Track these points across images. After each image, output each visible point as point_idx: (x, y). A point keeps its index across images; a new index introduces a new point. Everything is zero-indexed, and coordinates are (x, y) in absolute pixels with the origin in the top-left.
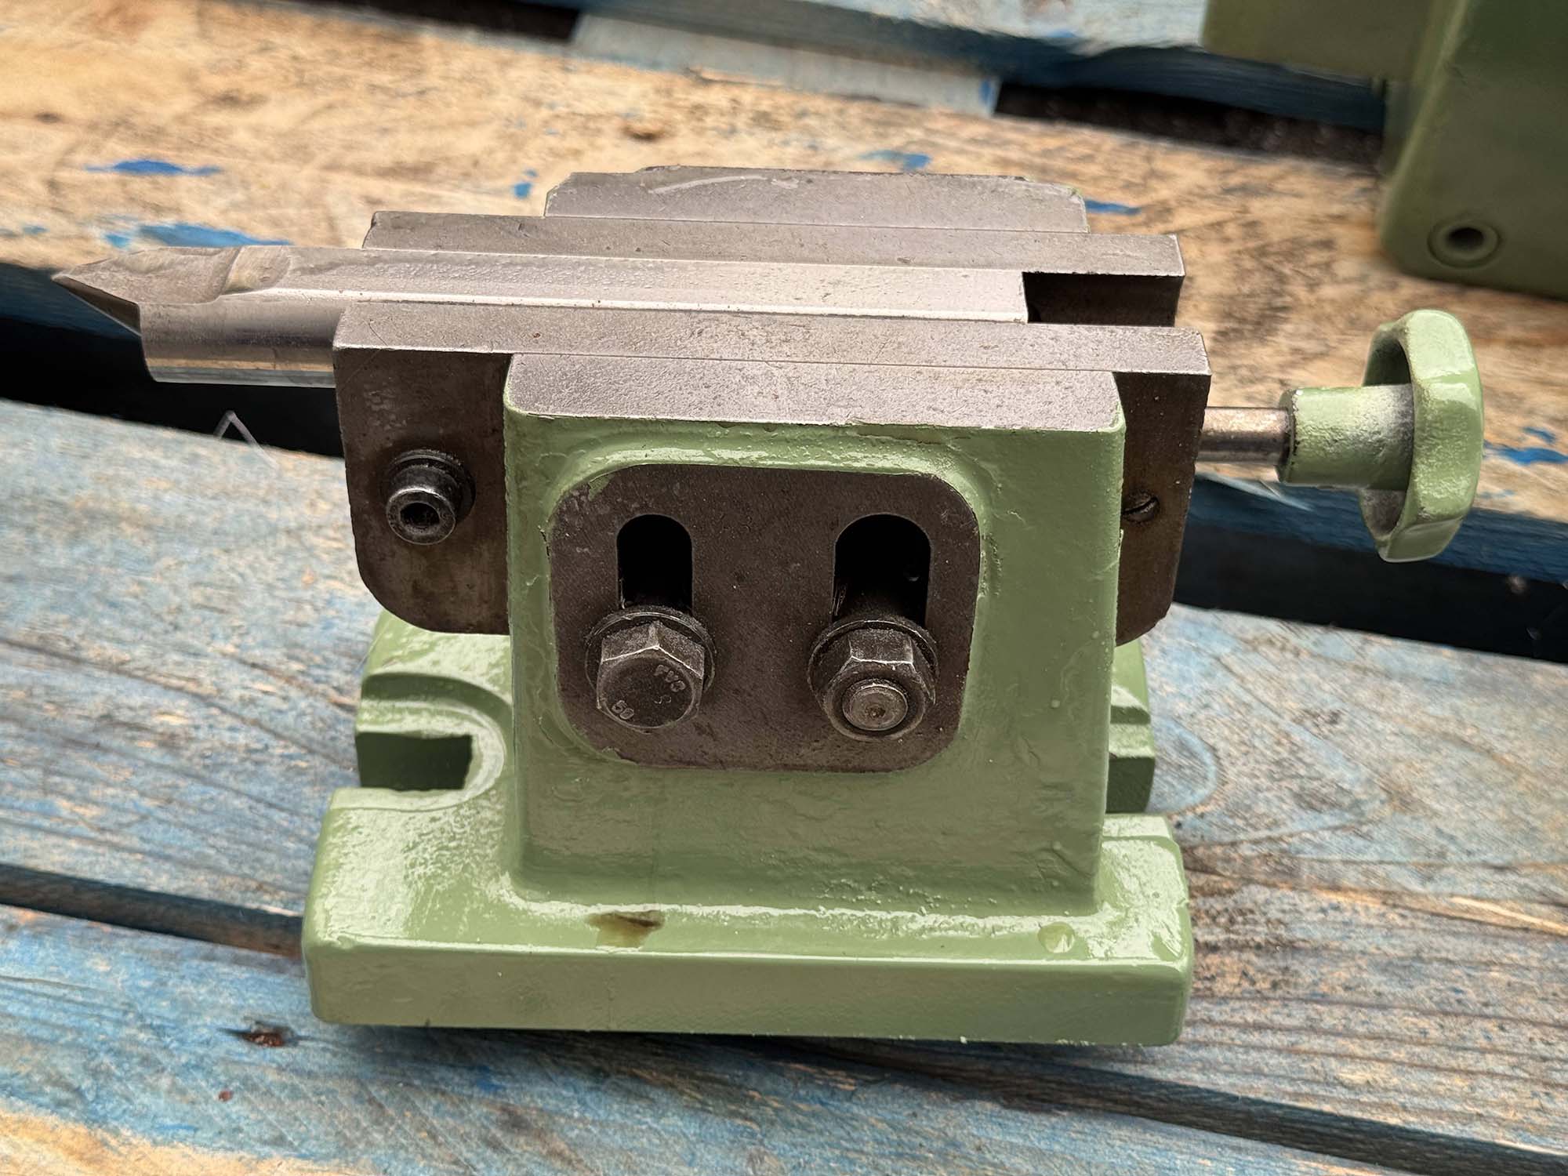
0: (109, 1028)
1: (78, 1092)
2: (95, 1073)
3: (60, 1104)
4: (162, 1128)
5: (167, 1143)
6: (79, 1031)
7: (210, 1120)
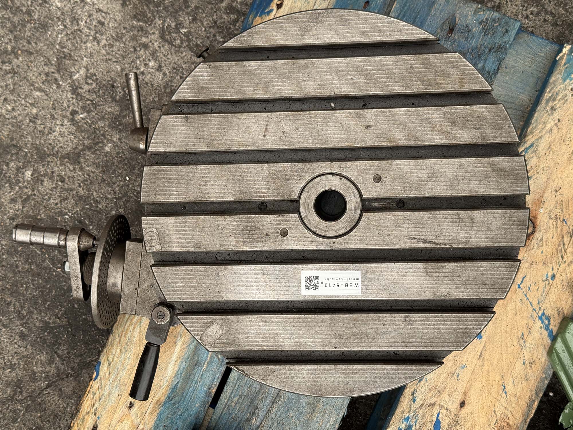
0: (183, 406)
1: (171, 400)
2: (174, 404)
3: (169, 397)
4: (161, 415)
5: (158, 415)
6: (184, 401)
7: (161, 423)
